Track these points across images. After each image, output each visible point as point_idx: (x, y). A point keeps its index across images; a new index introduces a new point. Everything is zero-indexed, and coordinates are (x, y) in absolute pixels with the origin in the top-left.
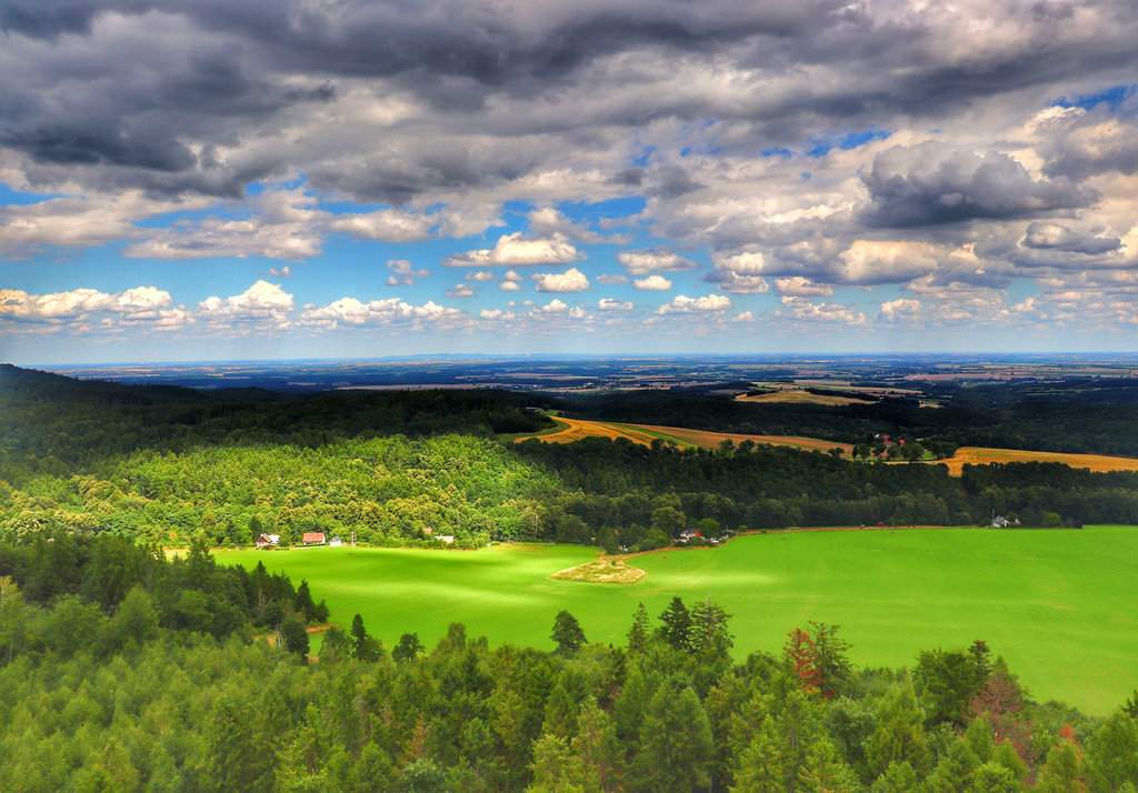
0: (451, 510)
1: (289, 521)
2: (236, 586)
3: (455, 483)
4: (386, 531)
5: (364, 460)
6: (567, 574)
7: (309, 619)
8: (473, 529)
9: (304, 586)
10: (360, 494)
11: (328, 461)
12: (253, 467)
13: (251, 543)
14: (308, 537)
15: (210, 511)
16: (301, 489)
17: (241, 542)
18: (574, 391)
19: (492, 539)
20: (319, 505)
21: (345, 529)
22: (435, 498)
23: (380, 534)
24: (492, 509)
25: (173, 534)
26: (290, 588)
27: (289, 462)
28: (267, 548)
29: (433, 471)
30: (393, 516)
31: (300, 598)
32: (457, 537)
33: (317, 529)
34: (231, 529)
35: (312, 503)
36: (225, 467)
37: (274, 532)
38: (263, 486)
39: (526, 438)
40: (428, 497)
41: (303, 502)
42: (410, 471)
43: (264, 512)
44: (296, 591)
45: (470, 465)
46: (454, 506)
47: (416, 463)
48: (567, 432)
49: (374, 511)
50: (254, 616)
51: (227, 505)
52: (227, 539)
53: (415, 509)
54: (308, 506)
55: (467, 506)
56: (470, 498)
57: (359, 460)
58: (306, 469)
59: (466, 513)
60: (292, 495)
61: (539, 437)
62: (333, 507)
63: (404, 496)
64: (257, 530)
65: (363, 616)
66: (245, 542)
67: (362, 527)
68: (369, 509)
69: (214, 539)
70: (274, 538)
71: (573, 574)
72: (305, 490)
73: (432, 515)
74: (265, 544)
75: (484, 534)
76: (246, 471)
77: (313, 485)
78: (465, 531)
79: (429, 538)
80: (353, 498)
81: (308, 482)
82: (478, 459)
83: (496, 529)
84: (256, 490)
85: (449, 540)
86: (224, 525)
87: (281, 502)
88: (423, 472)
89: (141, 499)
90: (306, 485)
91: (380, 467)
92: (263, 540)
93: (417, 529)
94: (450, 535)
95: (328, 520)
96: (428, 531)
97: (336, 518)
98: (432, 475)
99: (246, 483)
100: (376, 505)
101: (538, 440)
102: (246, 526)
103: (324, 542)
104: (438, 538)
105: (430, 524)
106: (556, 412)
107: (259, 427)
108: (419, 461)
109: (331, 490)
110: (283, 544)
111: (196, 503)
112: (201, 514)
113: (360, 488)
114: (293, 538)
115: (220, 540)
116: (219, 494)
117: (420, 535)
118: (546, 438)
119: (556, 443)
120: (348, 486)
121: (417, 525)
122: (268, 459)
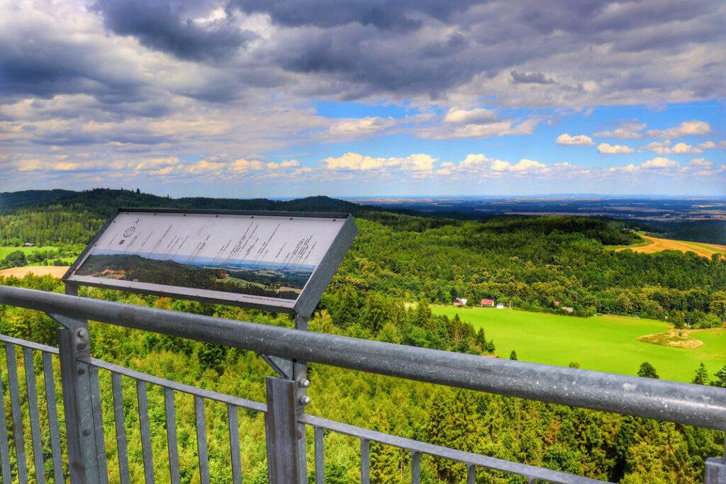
0: (572, 292)
1: (473, 292)
2: (442, 327)
3: (576, 275)
4: (531, 302)
5: (520, 258)
6: (647, 338)
7: (483, 350)
8: (586, 304)
9: (482, 330)
10: (516, 278)
11: (497, 257)
12: (453, 259)
13: (451, 303)
14: (484, 301)
15: (429, 282)
16: (480, 273)
17: (444, 301)
18: (657, 219)
19: (598, 311)
20: (491, 283)
21: (506, 299)
22: (563, 284)
23: (528, 303)
24: (599, 293)
25: (407, 294)
26: (473, 331)
27: (475, 256)
28: (460, 306)
29: (562, 267)
30: (535, 293)
31: (478, 337)
32: (575, 308)
33: (489, 297)
34: (440, 294)
35: (487, 282)
36: (438, 257)
37: (464, 297)
38: (459, 269)
39: (623, 249)
40: (558, 282)
41: (482, 281)
42: (548, 265)
43: (459, 285)
44: (477, 333)
45: (586, 264)
46: (574, 289)
47: (552, 261)
48: (651, 246)
49: (524, 289)
50: (452, 345)
51: (437, 279)
52: (437, 299)
53: (550, 290)
54: (485, 283)
55: (583, 290)
56: (585, 284)
57: (516, 257)
58: (485, 261)
59: (581, 294)
60: (476, 276)
61: (632, 248)
62: (499, 285)
63: (543, 281)
64: (455, 295)
65: (516, 352)
66: (447, 301)
67: (516, 298)
68: (521, 288)
69: (430, 299)
70: (464, 301)
71: (651, 339)
72: (484, 273)
73: (560, 293)
74: (458, 304)
75: (593, 308)
76: (450, 260)
77: (488, 271)
78: (580, 305)
79: (557, 307)
80: (512, 281)
81: (485, 269)
82: (591, 260)
83: (600, 306)
84: (455, 272)
85: (570, 310)
86: (435, 291)
87: (469, 280)
88: (556, 267)
89: (391, 273)
90: (484, 270)
91: (529, 262)
92: (458, 301)
93: (550, 301)
94: (571, 307)
95: (497, 293)
96: (557, 303)
97: (501, 291)
98: (561, 269)
99: (449, 267)
100: (526, 285)
101: (631, 251)
102: (448, 293)
103: (493, 305)
104: (564, 308)
105: (558, 299)
106: (644, 233)
107: (458, 235)
108: (553, 260)
109: (499, 274)
110: (469, 305)
111: (420, 278)
112: (423, 284)
113: (516, 275)
114: (475, 302)
115: (433, 300)
116: (434, 273)
117: (552, 305)
118: (636, 249)
119: (643, 253)
120: (509, 273)
121: (551, 299)
122: (462, 254)
